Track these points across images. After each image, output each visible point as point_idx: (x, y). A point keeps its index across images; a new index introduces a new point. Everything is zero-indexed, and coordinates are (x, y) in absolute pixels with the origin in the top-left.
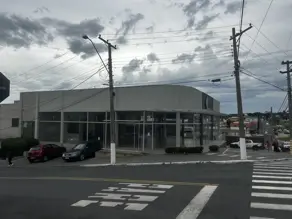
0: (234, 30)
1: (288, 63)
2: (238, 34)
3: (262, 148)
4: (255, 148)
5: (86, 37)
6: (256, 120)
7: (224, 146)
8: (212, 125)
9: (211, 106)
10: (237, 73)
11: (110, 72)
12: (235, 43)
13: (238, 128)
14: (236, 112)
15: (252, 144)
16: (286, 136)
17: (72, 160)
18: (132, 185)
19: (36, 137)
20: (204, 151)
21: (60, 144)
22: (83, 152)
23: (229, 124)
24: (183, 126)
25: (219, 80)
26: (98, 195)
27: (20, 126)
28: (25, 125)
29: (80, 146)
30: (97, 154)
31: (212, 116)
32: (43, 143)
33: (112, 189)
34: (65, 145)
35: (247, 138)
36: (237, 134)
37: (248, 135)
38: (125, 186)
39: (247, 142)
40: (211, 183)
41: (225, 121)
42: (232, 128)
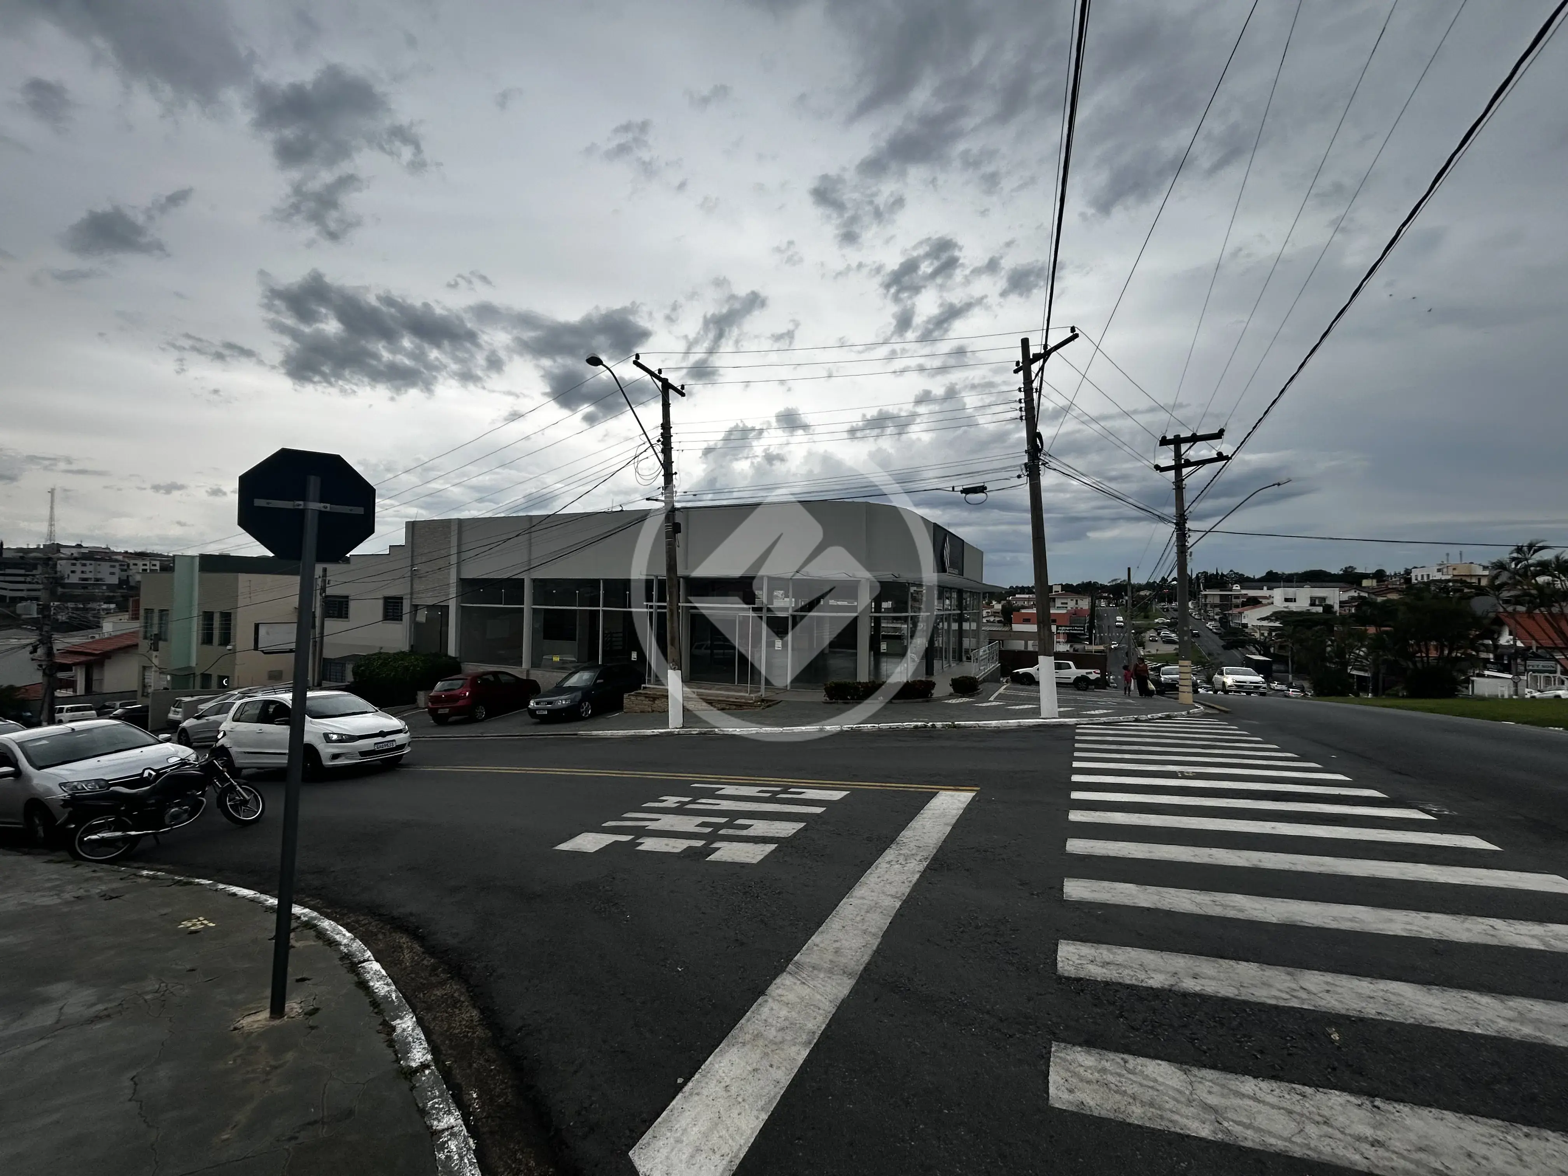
0: (1025, 343)
1: (1177, 441)
2: (1037, 357)
3: (1102, 684)
4: (1081, 684)
5: (595, 361)
6: (1085, 604)
7: (993, 679)
8: (960, 619)
9: (958, 564)
10: (1033, 470)
11: (667, 465)
12: (1028, 381)
13: (1033, 628)
14: (1030, 581)
15: (1073, 672)
16: (1171, 649)
17: (556, 717)
18: (729, 790)
19: (452, 651)
20: (936, 693)
21: (522, 670)
22: (587, 693)
23: (1008, 615)
24: (877, 620)
25: (982, 489)
26: (633, 818)
27: (406, 618)
28: (422, 617)
29: (580, 679)
30: (628, 699)
31: (960, 592)
32: (472, 668)
33: (671, 801)
34: (537, 675)
35: (1058, 656)
36: (1031, 646)
37: (1062, 647)
38: (712, 794)
39: (1058, 667)
40: (956, 783)
41: (998, 607)
42: (1016, 627)
